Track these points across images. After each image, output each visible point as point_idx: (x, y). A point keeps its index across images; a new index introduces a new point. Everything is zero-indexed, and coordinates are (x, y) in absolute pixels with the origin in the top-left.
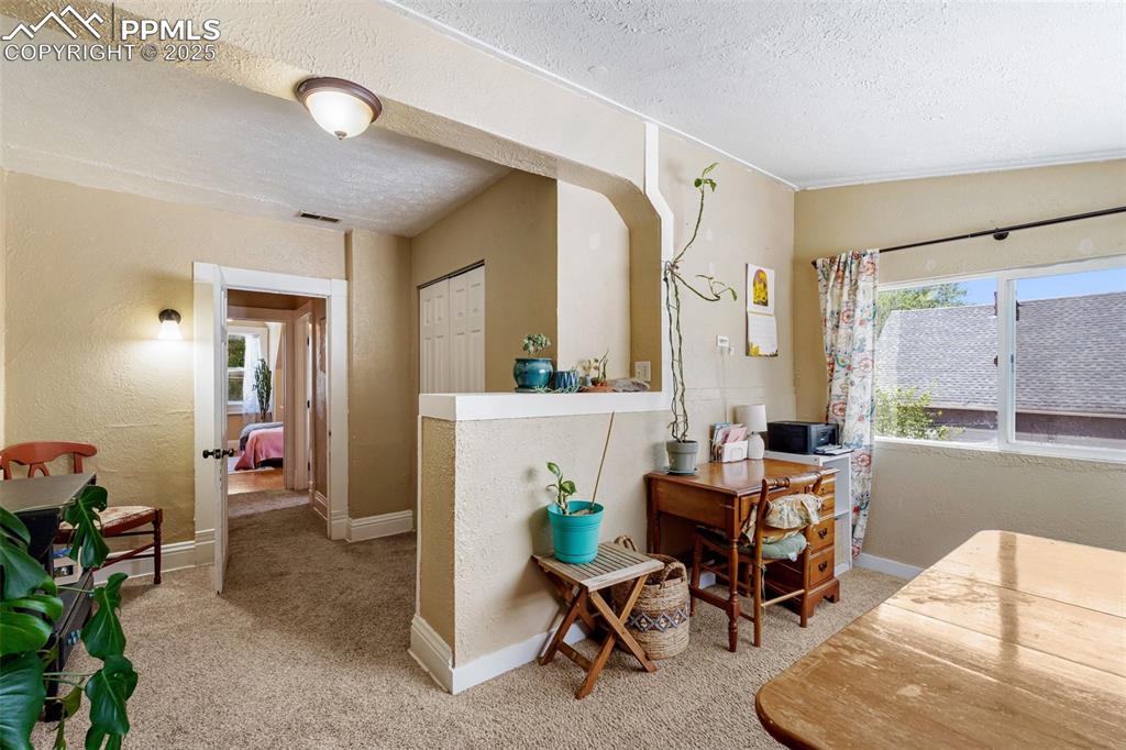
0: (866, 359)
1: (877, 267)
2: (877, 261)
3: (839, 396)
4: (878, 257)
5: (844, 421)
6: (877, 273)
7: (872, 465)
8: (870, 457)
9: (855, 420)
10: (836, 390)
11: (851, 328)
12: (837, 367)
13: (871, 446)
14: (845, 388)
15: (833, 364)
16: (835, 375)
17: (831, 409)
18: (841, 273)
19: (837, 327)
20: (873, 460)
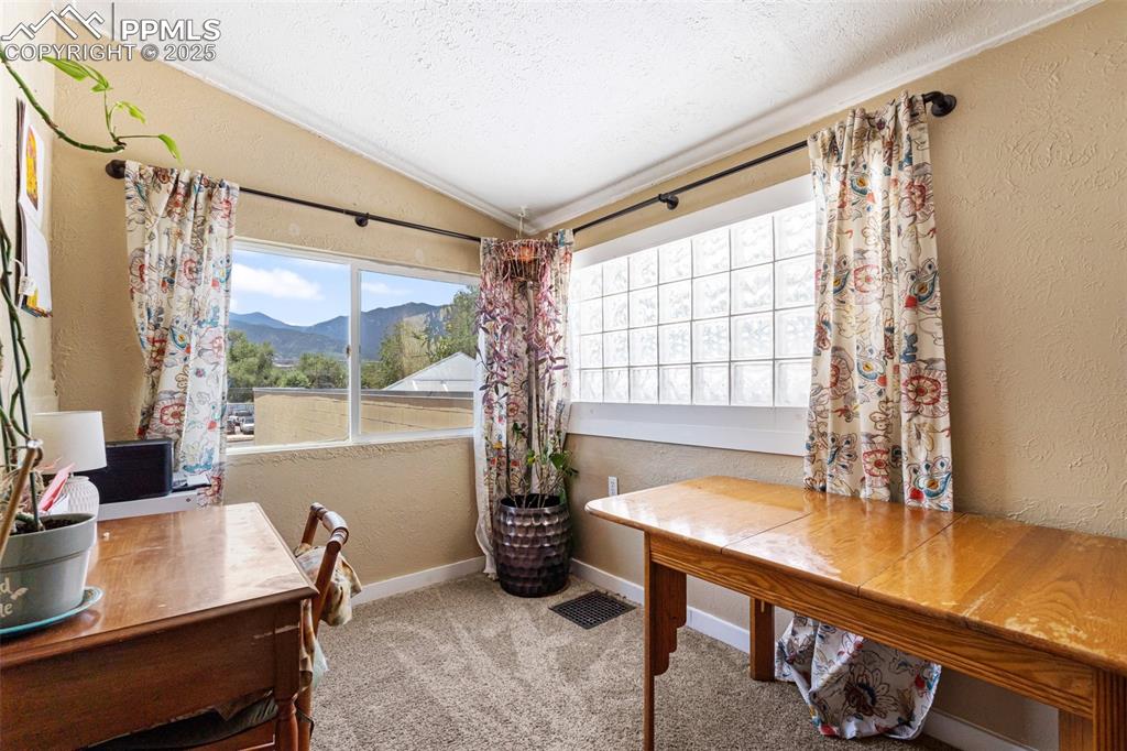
0: (219, 338)
1: (234, 210)
2: (234, 201)
3: (173, 393)
4: (236, 195)
5: (179, 432)
6: (233, 217)
7: (223, 492)
8: (219, 479)
9: (205, 427)
10: (168, 381)
11: (193, 288)
12: (171, 347)
13: (221, 464)
14: (182, 380)
15: (163, 341)
16: (167, 359)
17: (157, 415)
18: (180, 198)
19: (172, 282)
20: (224, 484)
